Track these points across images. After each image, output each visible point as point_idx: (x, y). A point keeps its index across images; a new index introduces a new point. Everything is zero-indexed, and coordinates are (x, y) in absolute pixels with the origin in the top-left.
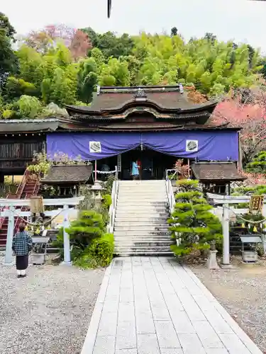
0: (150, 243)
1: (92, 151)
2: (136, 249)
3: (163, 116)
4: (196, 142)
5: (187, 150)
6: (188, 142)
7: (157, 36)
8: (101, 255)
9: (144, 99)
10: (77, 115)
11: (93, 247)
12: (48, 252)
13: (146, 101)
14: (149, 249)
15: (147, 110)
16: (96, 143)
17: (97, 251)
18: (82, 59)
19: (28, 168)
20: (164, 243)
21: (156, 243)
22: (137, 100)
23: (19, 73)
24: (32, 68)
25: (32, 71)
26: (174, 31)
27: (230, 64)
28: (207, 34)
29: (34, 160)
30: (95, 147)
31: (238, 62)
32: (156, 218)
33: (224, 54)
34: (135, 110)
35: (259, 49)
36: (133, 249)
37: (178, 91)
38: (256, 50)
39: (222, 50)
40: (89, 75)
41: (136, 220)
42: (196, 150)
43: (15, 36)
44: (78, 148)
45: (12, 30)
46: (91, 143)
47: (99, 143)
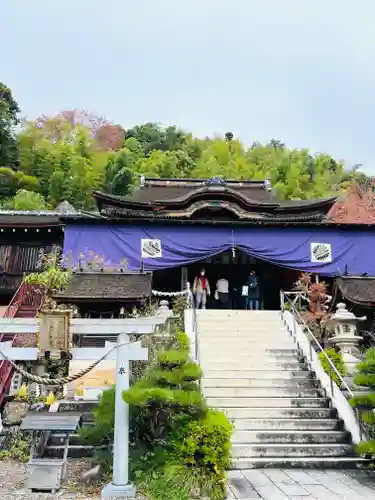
0: (292, 436)
1: (145, 255)
2: (264, 450)
3: (250, 216)
4: (328, 246)
5: (314, 259)
6: (313, 245)
7: (207, 139)
8: (211, 466)
9: (223, 189)
10: (111, 209)
11: (192, 443)
12: (73, 454)
13: (226, 191)
14: (294, 450)
15: (225, 205)
16: (154, 242)
17: (199, 455)
18: (112, 152)
19: (26, 279)
20: (324, 436)
21: (305, 436)
22: (212, 188)
23: (17, 164)
24: (38, 159)
25: (37, 161)
26: (229, 136)
27: (309, 176)
28: (273, 141)
29: (40, 264)
30: (151, 248)
31: (319, 174)
32: (286, 381)
33: (300, 162)
34: (206, 205)
35: (341, 161)
36: (259, 449)
37: (262, 188)
38: (337, 162)
39: (297, 159)
40: (122, 172)
41: (246, 383)
42: (329, 259)
43: (18, 116)
44: (121, 251)
45: (14, 108)
46: (145, 242)
47: (159, 242)
